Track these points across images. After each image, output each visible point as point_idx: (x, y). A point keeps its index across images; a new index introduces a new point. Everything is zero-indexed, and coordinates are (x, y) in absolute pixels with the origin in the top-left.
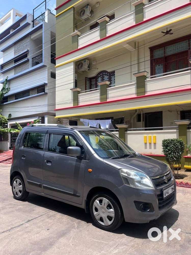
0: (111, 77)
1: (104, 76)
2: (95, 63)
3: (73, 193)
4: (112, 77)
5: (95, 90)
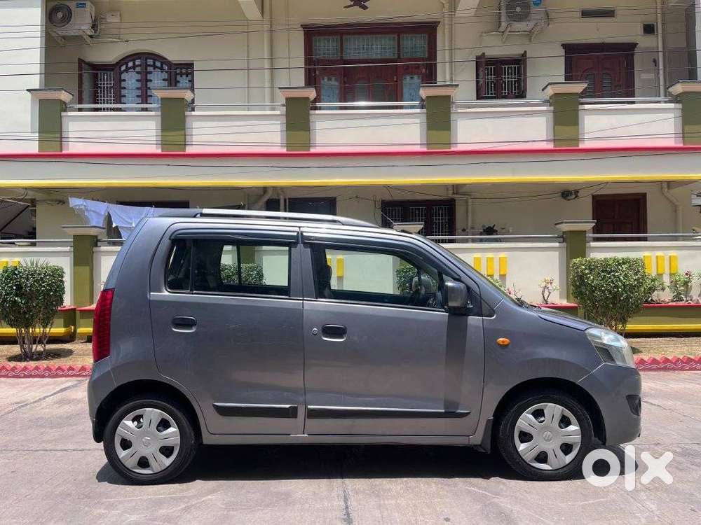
0: (176, 78)
1: (150, 69)
2: (116, 20)
3: (443, 411)
4: (178, 78)
5: (114, 110)
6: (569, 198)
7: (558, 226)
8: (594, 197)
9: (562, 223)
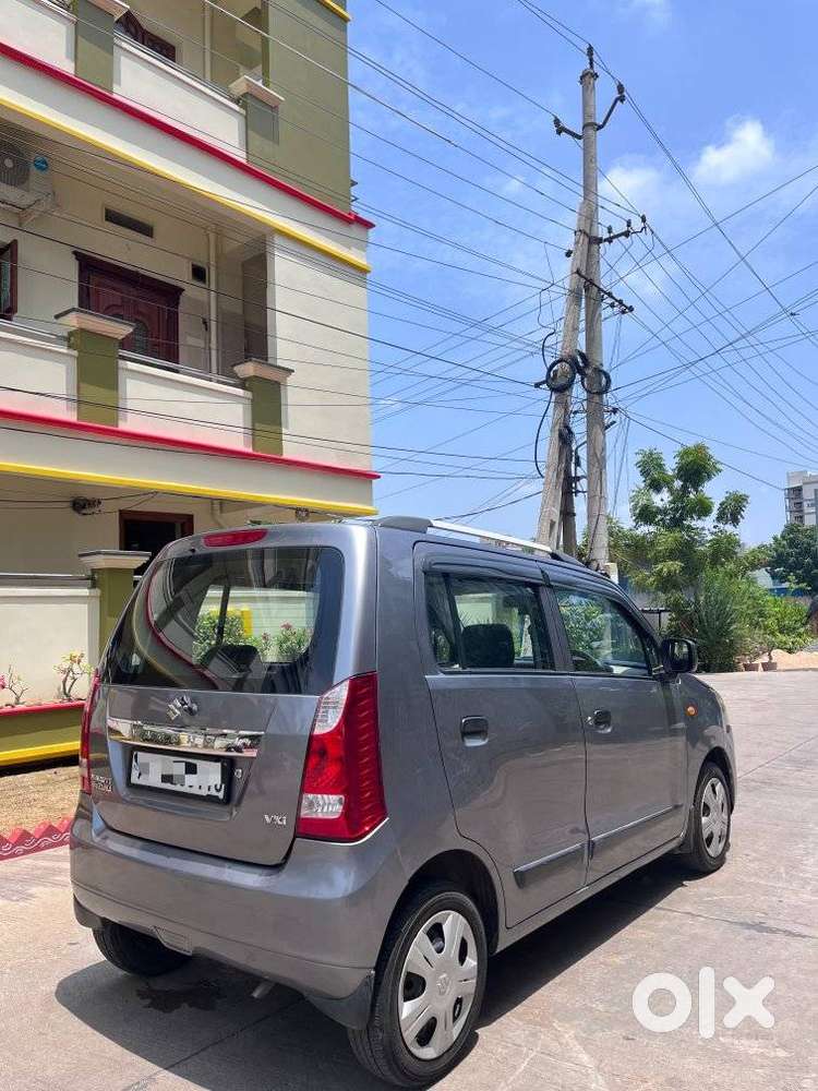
6: (84, 511)
7: (82, 559)
8: (121, 512)
9: (99, 553)
